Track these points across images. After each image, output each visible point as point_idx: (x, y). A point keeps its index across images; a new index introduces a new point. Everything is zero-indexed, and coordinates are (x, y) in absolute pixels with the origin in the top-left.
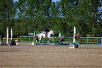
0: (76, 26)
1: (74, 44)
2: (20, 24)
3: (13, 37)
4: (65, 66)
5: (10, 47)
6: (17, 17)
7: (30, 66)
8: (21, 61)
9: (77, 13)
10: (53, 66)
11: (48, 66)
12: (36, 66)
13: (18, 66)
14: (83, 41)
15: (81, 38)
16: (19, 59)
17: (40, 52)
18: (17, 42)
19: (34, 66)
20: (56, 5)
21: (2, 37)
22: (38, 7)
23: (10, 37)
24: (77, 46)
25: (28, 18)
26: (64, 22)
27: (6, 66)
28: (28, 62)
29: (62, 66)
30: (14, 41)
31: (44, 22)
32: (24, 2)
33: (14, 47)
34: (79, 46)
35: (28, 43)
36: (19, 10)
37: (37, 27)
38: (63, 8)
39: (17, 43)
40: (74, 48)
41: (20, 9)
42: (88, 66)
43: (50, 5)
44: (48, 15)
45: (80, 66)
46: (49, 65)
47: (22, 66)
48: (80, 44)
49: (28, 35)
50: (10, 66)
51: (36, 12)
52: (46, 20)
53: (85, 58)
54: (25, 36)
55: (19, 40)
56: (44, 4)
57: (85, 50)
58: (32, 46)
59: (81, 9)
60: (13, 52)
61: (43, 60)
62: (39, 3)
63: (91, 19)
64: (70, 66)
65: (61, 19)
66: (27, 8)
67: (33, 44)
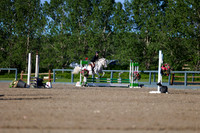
0: (163, 49)
1: (159, 84)
2: (54, 47)
3: (40, 71)
4: (143, 129)
5: (33, 91)
6: (47, 32)
7: (74, 128)
8: (57, 117)
9: (165, 23)
10: (118, 129)
11: (108, 128)
12: (85, 128)
13: (50, 128)
14: (178, 79)
15: (172, 72)
16: (52, 115)
17: (93, 101)
18: (47, 80)
19: (80, 128)
20: (123, 8)
21: (19, 72)
22: (89, 12)
23: (33, 71)
24: (164, 90)
25: (68, 35)
26: (139, 41)
27: (27, 127)
28: (69, 120)
29: (135, 129)
30: (42, 80)
31: (100, 42)
32: (61, 3)
33: (41, 90)
34: (170, 88)
35: (68, 84)
36: (51, 19)
37: (86, 52)
38: (137, 13)
39: (48, 83)
40: (159, 92)
41: (53, 18)
42: (187, 128)
43: (112, 9)
44: (109, 28)
45: (171, 129)
46: (110, 126)
47: (58, 128)
48: (172, 84)
49: (68, 67)
50: (35, 127)
51: (84, 22)
52: (103, 39)
53: (180, 112)
54: (63, 70)
55: (51, 77)
56: (100, 7)
57: (182, 97)
58: (78, 88)
59: (174, 15)
60: (39, 101)
61: (98, 116)
62: (91, 5)
63: (193, 36)
64: (152, 129)
65: (134, 35)
66: (67, 14)
67: (78, 84)
